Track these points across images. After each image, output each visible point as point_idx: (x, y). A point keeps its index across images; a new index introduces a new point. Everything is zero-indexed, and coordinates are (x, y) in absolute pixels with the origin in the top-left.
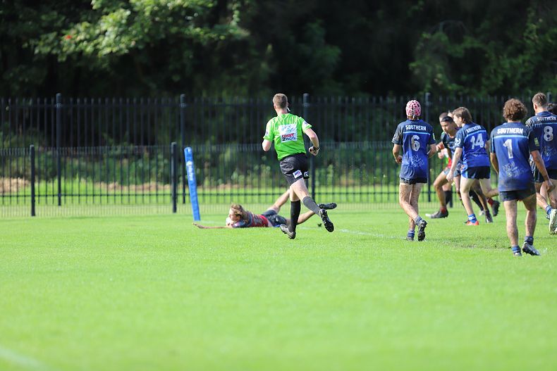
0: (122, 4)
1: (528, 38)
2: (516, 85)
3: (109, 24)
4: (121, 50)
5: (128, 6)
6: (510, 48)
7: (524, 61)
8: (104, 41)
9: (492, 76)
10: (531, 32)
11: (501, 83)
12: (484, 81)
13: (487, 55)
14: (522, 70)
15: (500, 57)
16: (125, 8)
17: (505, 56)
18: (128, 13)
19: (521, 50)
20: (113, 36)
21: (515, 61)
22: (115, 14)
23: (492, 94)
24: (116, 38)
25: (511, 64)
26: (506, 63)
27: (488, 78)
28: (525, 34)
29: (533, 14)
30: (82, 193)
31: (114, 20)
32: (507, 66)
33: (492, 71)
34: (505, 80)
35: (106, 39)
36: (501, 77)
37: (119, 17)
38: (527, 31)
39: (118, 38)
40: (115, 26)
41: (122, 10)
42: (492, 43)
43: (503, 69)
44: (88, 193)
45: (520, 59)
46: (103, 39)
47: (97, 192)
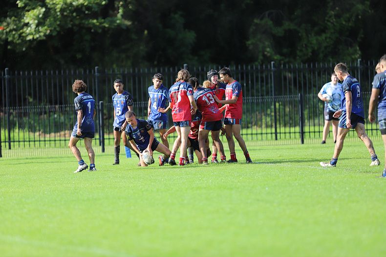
0: (40, 3)
1: (328, 21)
2: (321, 55)
3: (30, 18)
4: (40, 36)
5: (44, 5)
6: (316, 29)
7: (326, 38)
8: (28, 30)
9: (304, 49)
10: (330, 17)
11: (311, 54)
12: (298, 53)
13: (300, 34)
14: (325, 44)
15: (309, 36)
16: (42, 7)
17: (313, 35)
18: (44, 10)
19: (323, 30)
20: (33, 26)
21: (320, 38)
22: (35, 10)
23: (304, 63)
24: (35, 28)
25: (317, 40)
26: (314, 40)
27: (301, 51)
28: (327, 18)
29: (331, 4)
30: (21, 140)
31: (34, 15)
32: (314, 42)
33: (304, 46)
34: (313, 52)
35: (29, 29)
36: (310, 50)
37: (38, 13)
38: (328, 16)
39: (37, 29)
40: (35, 19)
41: (40, 8)
42: (303, 25)
43: (311, 44)
44: (26, 140)
45: (324, 36)
46: (27, 29)
47: (32, 139)
